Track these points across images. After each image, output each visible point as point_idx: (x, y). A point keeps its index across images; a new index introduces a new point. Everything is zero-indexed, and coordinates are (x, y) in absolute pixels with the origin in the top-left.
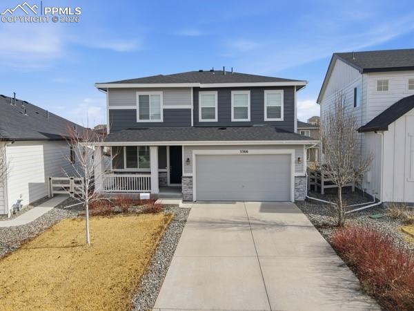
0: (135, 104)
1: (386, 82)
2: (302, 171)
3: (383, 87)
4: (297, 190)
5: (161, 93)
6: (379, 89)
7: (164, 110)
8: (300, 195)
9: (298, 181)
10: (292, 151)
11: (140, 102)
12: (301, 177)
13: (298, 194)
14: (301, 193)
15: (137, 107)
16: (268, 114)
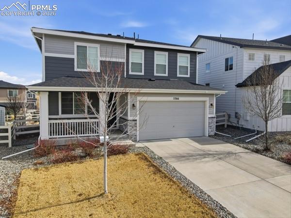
0: (73, 54)
1: (253, 55)
2: (213, 113)
3: (251, 58)
4: (210, 127)
5: (98, 46)
6: (250, 59)
7: (101, 62)
8: (212, 131)
9: (211, 121)
10: (207, 99)
11: (77, 52)
12: (213, 118)
13: (210, 130)
14: (212, 129)
15: (75, 56)
16: (180, 71)
